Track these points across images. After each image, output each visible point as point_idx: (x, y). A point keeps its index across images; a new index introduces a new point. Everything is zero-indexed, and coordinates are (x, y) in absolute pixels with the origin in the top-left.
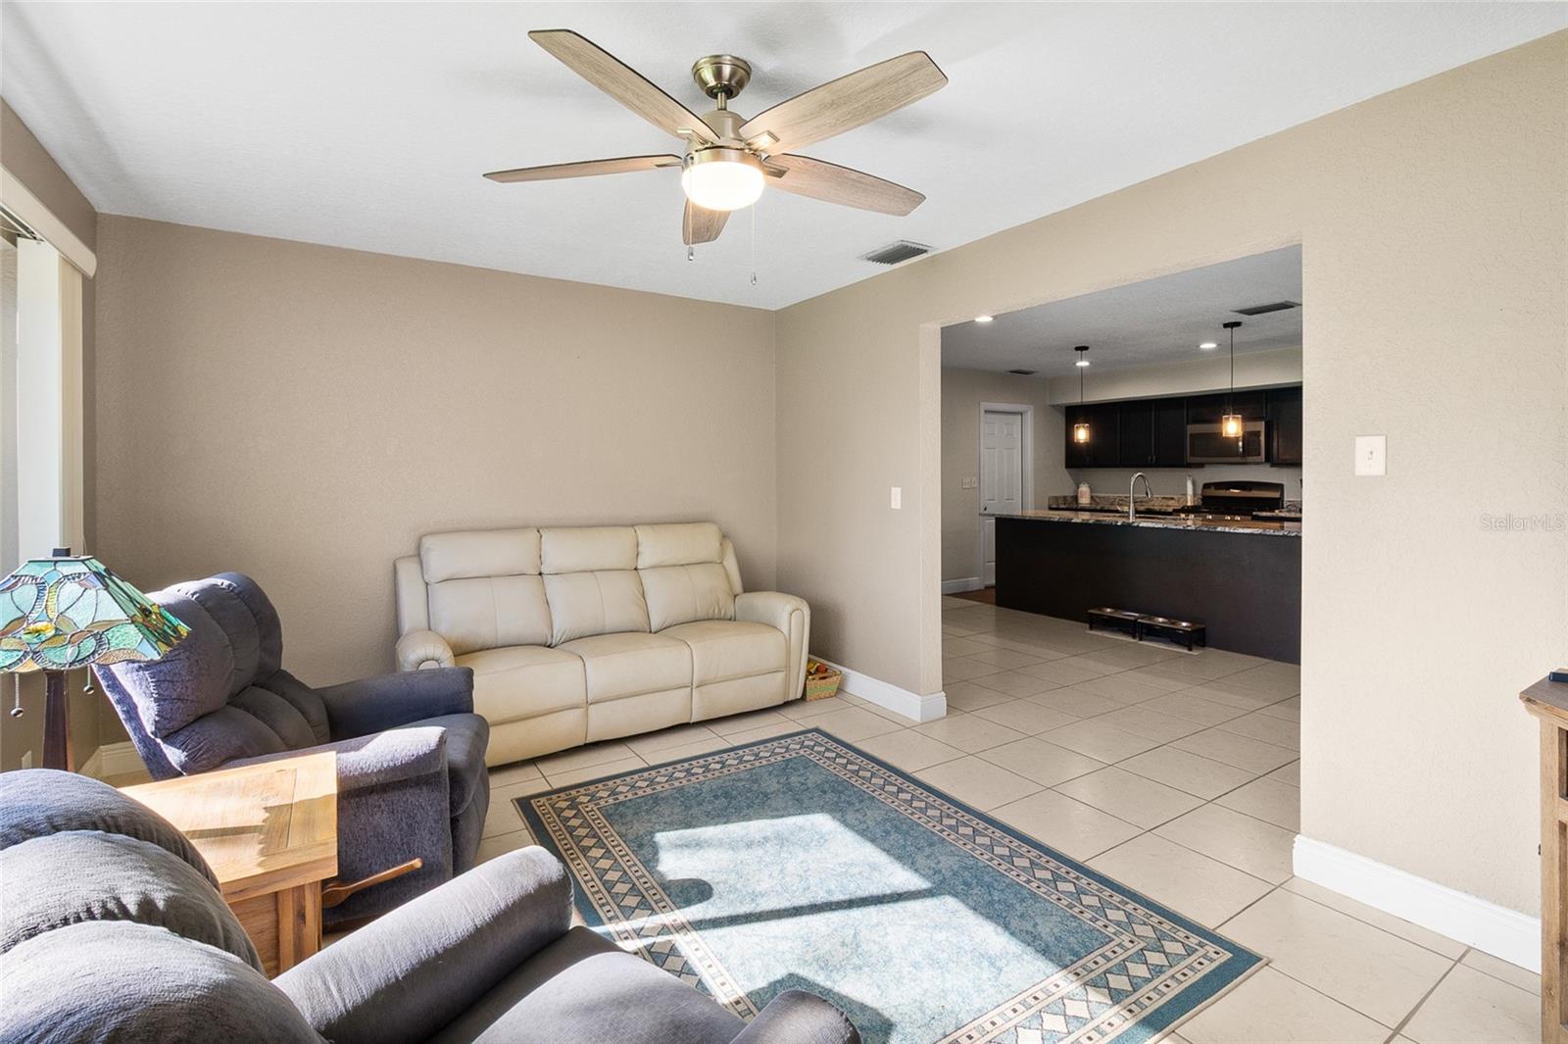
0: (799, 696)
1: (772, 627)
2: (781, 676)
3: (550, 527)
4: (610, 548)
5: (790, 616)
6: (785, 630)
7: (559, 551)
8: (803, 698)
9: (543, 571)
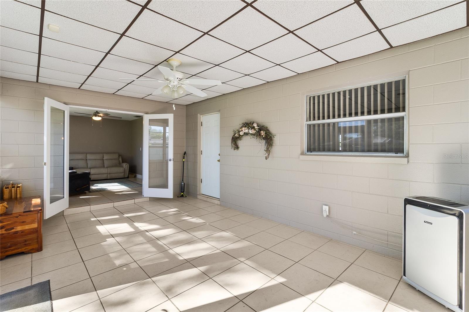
0: (127, 177)
1: (123, 167)
2: (123, 174)
3: (88, 153)
4: (98, 157)
5: (126, 166)
6: (124, 167)
7: (89, 157)
8: (128, 177)
9: (87, 159)
